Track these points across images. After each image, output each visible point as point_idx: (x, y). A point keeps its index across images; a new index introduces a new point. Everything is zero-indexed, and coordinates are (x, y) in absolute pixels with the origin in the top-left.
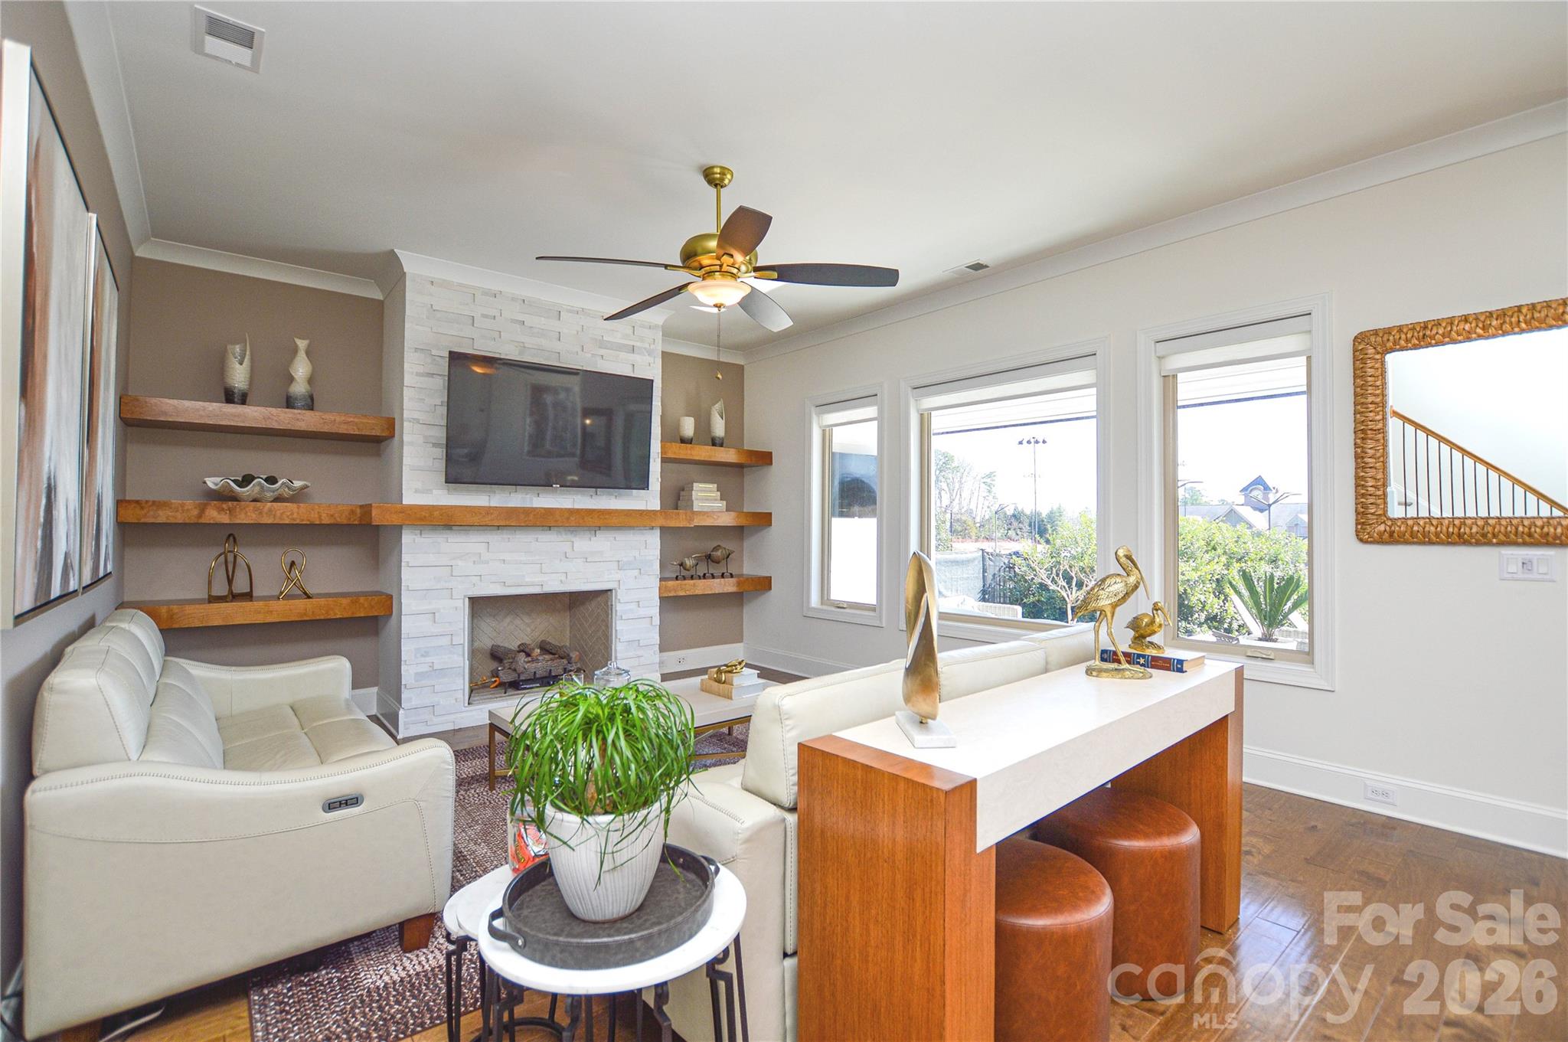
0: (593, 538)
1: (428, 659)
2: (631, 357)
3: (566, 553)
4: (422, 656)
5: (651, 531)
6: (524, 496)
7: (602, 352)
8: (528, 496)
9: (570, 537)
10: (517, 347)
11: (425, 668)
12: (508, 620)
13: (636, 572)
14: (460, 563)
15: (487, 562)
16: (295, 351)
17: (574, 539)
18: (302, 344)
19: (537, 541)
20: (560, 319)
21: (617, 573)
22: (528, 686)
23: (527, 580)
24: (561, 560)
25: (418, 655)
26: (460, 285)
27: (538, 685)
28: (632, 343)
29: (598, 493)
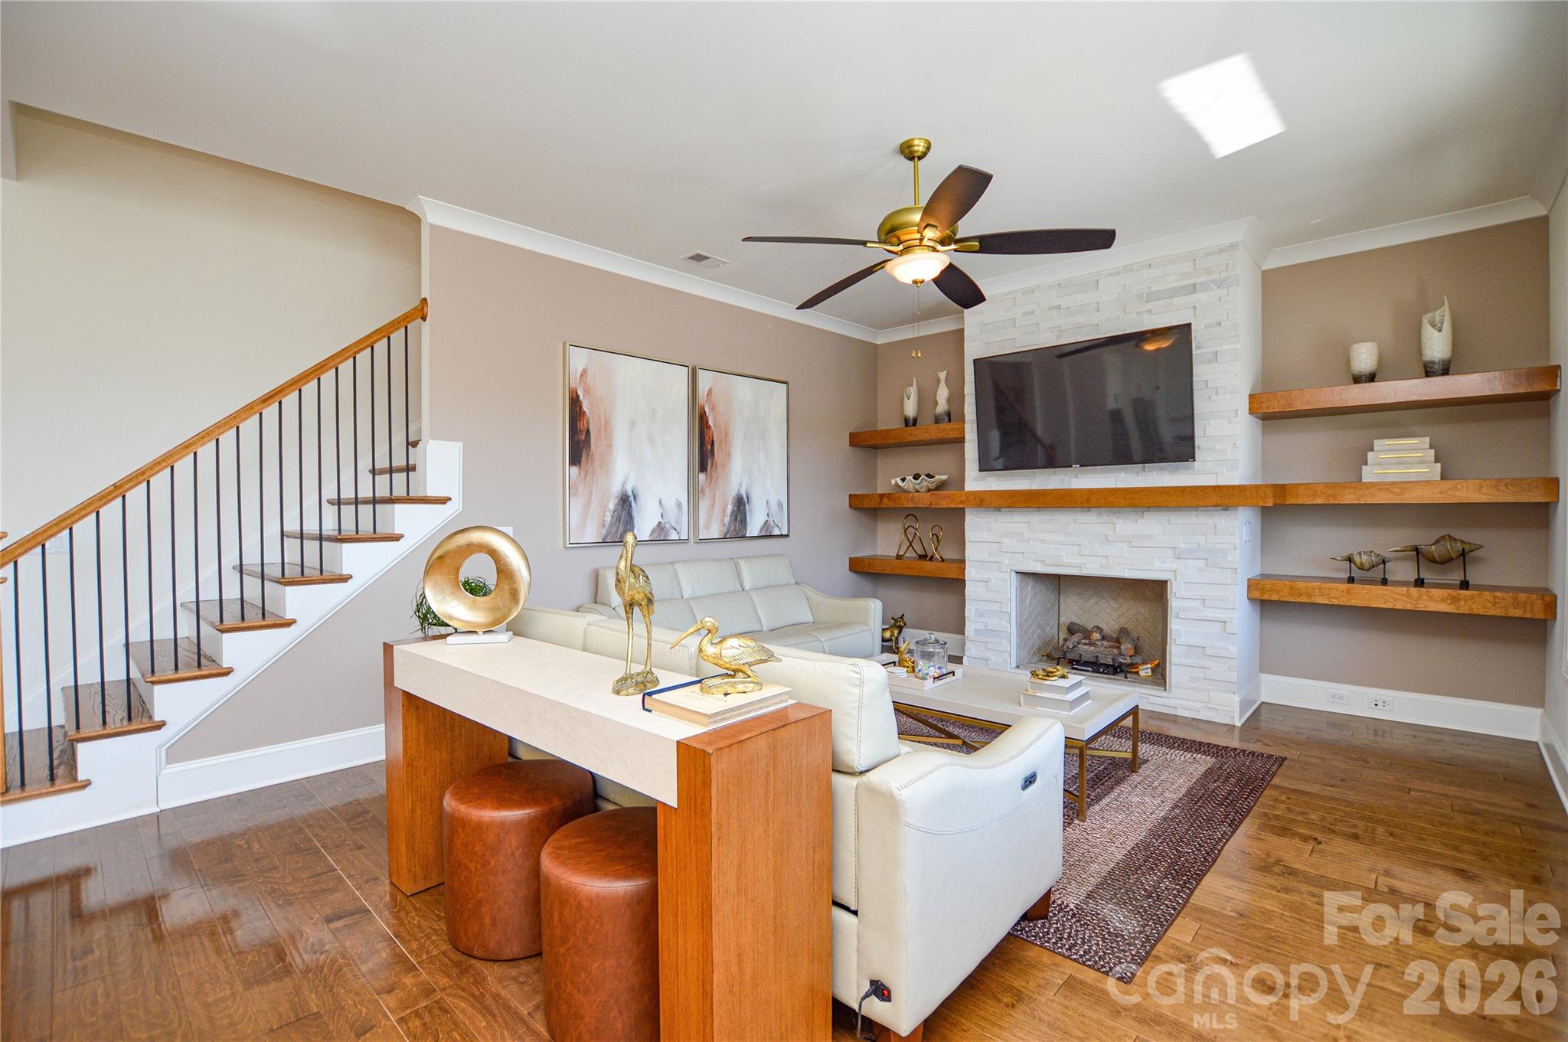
0: (1139, 521)
1: (983, 620)
2: (1192, 299)
3: (1106, 536)
4: (980, 616)
5: (1225, 512)
6: (1063, 477)
7: (1150, 306)
8: (1067, 478)
9: (1113, 519)
10: (1053, 333)
11: (981, 627)
12: (1092, 601)
13: (1201, 563)
14: (1006, 540)
15: (1028, 541)
16: (938, 381)
17: (1115, 521)
18: (943, 375)
19: (1075, 522)
20: (1098, 288)
21: (1173, 562)
22: (1080, 668)
23: (1064, 560)
24: (1101, 543)
25: (977, 615)
26: (1005, 294)
27: (1090, 669)
28: (1191, 281)
29: (1146, 469)
